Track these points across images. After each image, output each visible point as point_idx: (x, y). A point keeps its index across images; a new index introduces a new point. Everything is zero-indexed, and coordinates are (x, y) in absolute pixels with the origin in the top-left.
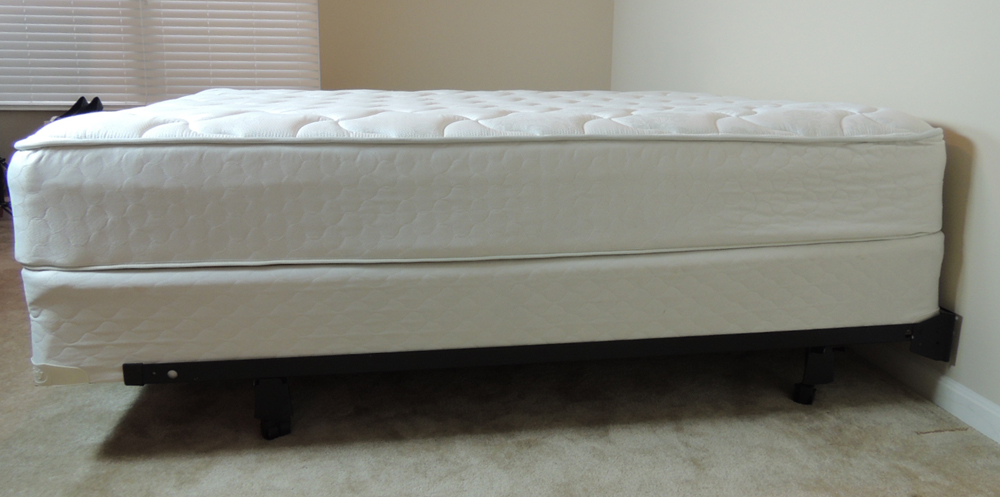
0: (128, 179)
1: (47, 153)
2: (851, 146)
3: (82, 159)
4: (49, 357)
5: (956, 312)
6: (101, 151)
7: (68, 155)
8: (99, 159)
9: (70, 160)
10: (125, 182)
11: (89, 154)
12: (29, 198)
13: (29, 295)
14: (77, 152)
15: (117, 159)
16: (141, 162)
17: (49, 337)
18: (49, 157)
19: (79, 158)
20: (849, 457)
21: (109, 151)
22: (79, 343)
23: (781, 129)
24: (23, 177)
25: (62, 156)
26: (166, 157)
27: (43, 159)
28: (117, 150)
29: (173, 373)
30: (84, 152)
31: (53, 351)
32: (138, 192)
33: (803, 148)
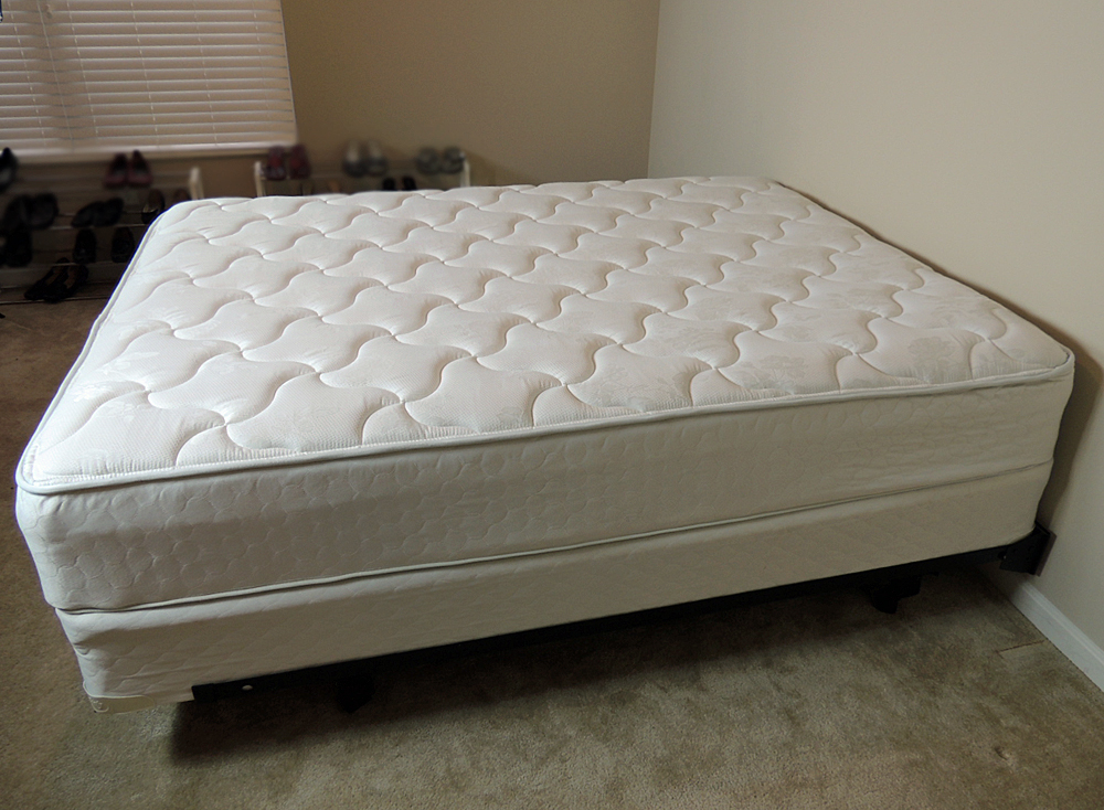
0: (170, 519)
1: (65, 499)
2: (979, 392)
3: (110, 502)
4: (106, 690)
5: (1051, 529)
6: (132, 490)
7: (92, 499)
8: (131, 499)
9: (96, 505)
10: (167, 522)
11: (119, 495)
12: (51, 548)
13: (72, 637)
14: (102, 495)
15: (153, 497)
16: (183, 498)
17: (102, 672)
18: (69, 504)
19: (107, 502)
20: (935, 695)
21: (141, 488)
22: (139, 674)
23: (906, 376)
24: (41, 529)
25: (85, 501)
26: (212, 490)
27: (62, 508)
28: (151, 487)
29: (247, 687)
30: (111, 493)
31: (109, 684)
32: (184, 530)
33: (929, 399)
